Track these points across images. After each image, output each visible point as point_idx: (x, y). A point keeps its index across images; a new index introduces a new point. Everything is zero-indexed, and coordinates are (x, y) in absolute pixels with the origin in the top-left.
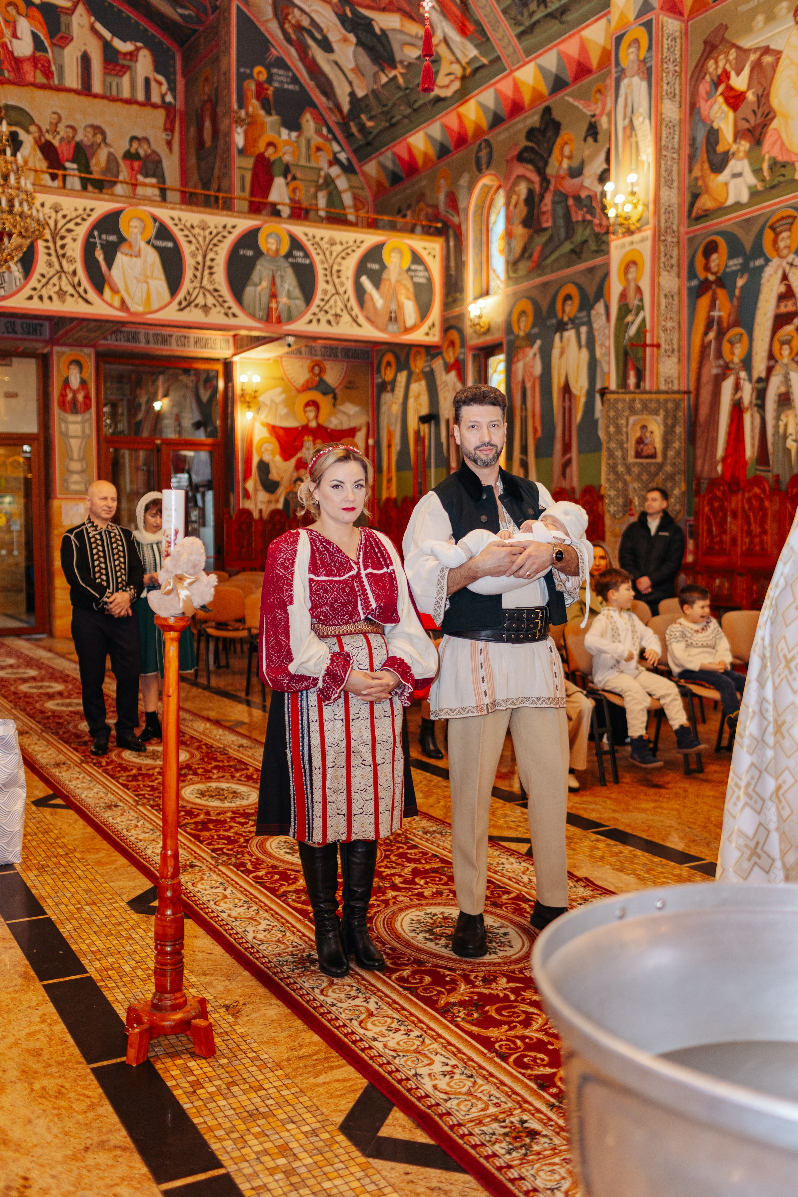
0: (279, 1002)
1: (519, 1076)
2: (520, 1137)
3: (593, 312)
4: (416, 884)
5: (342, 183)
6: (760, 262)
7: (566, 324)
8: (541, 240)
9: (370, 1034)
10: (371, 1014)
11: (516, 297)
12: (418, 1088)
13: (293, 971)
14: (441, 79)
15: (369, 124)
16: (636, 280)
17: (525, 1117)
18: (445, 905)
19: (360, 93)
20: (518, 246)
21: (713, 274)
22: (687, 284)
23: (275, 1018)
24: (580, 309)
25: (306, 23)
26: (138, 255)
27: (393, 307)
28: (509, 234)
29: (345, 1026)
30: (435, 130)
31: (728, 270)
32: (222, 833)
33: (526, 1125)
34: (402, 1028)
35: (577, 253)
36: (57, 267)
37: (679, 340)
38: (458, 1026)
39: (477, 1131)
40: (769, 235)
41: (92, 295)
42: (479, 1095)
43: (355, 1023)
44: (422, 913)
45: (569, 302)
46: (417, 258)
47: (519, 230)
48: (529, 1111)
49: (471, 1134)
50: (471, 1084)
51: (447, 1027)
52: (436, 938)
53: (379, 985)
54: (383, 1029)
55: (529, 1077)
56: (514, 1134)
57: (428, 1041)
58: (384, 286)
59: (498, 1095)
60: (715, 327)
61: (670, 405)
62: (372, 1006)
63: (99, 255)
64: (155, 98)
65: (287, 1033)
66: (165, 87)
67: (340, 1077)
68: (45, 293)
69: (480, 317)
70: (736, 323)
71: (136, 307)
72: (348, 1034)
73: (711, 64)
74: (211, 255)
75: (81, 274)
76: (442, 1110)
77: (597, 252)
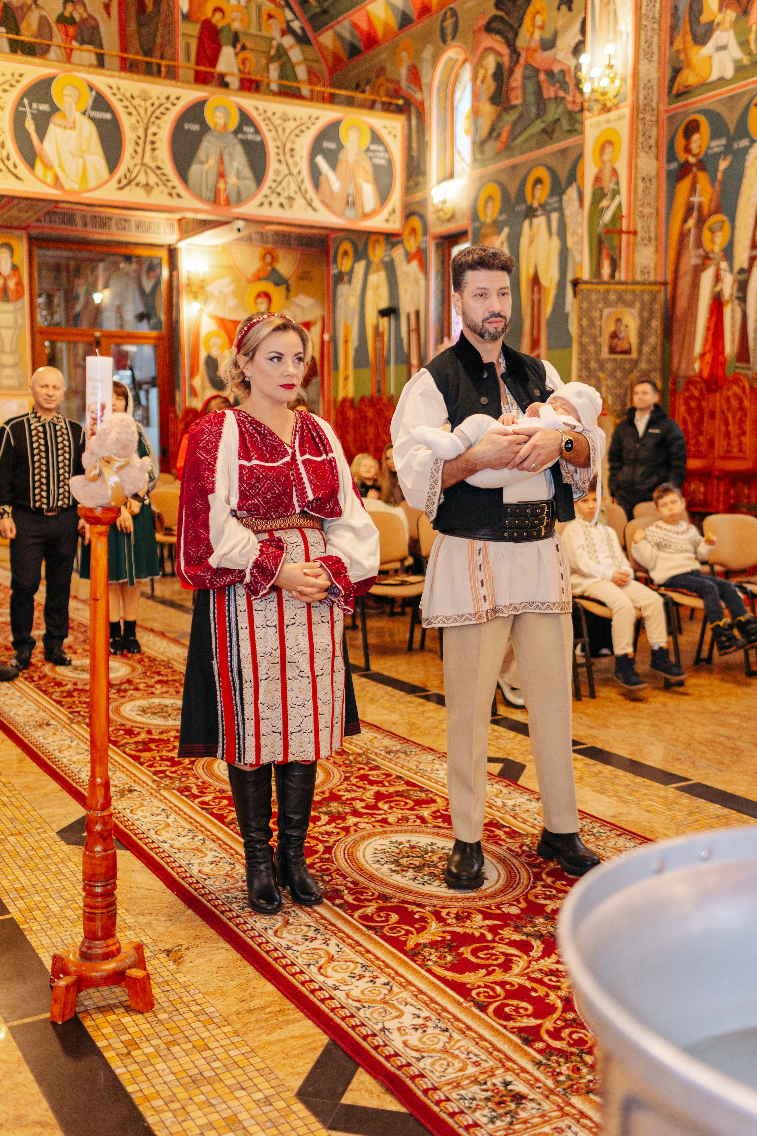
0: (228, 946)
1: (501, 1028)
2: (504, 1102)
3: (565, 198)
4: (379, 809)
5: (296, 54)
6: (744, 143)
7: (536, 210)
8: (510, 118)
9: (330, 982)
10: (332, 959)
11: (483, 181)
12: (386, 1045)
13: (243, 909)
16: (611, 161)
17: (509, 1078)
18: (412, 832)
20: (486, 125)
21: (695, 156)
22: (666, 167)
23: (222, 964)
24: (552, 194)
26: (73, 127)
27: (351, 190)
28: (475, 112)
29: (302, 972)
31: (710, 152)
32: (165, 753)
33: (510, 1087)
34: (367, 974)
37: (657, 228)
38: (429, 971)
39: (454, 1095)
40: (754, 114)
41: (22, 170)
42: (456, 1052)
43: (314, 969)
44: (386, 842)
45: (539, 187)
46: (376, 138)
47: (487, 109)
48: (513, 1071)
49: (448, 1100)
50: (446, 1040)
51: (417, 972)
52: (403, 869)
53: (340, 924)
54: (345, 975)
55: (512, 1030)
56: (497, 1099)
57: (396, 989)
58: (341, 167)
59: (478, 1053)
60: (695, 214)
61: (646, 297)
62: (332, 949)
63: (31, 126)
65: (236, 982)
67: (297, 1033)
69: (444, 202)
70: (718, 210)
71: (71, 184)
72: (306, 982)
74: (153, 129)
75: (11, 147)
76: (413, 1071)
77: (571, 132)
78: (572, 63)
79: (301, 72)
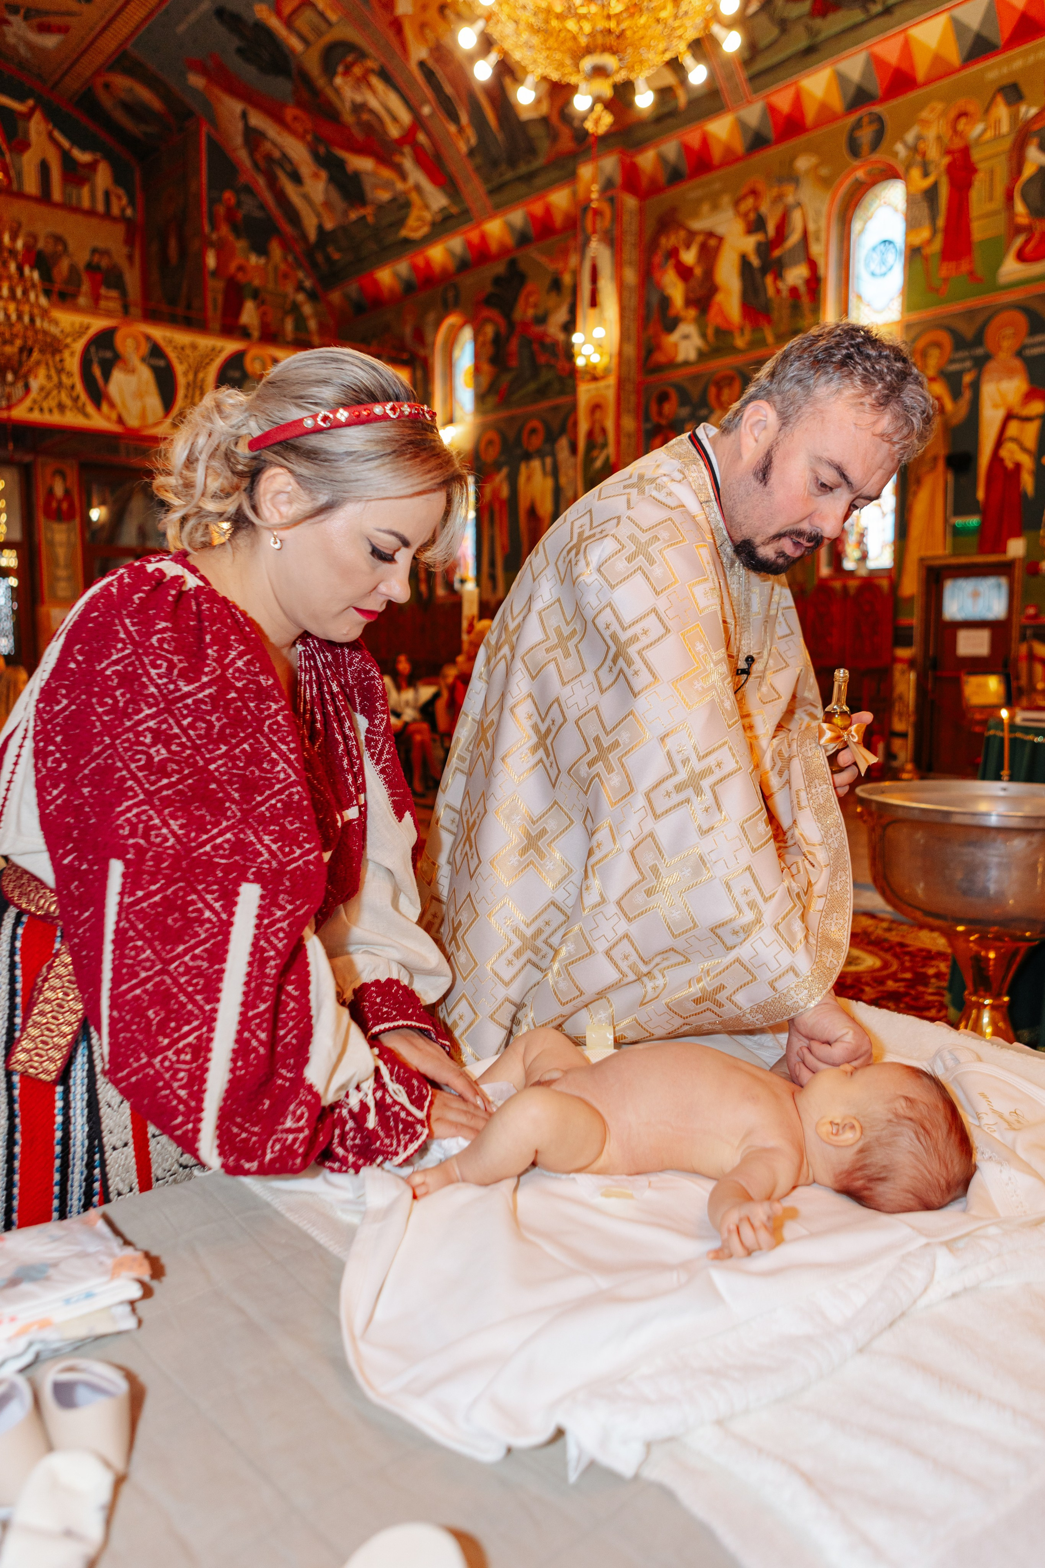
3: (558, 445)
5: (307, 309)
7: (532, 454)
8: (506, 378)
11: (483, 429)
14: (412, 222)
15: (336, 256)
16: (601, 421)
19: (329, 225)
20: (485, 380)
21: (664, 419)
25: (277, 154)
26: (133, 371)
28: (477, 369)
30: (403, 267)
35: (542, 392)
36: (55, 379)
40: (713, 391)
41: (90, 409)
45: (534, 435)
47: (486, 367)
63: (97, 372)
64: (115, 211)
66: (124, 201)
68: (45, 405)
71: (133, 422)
73: (663, 241)
74: (201, 375)
75: (79, 388)
77: (562, 392)
78: (561, 337)
79: (312, 324)
